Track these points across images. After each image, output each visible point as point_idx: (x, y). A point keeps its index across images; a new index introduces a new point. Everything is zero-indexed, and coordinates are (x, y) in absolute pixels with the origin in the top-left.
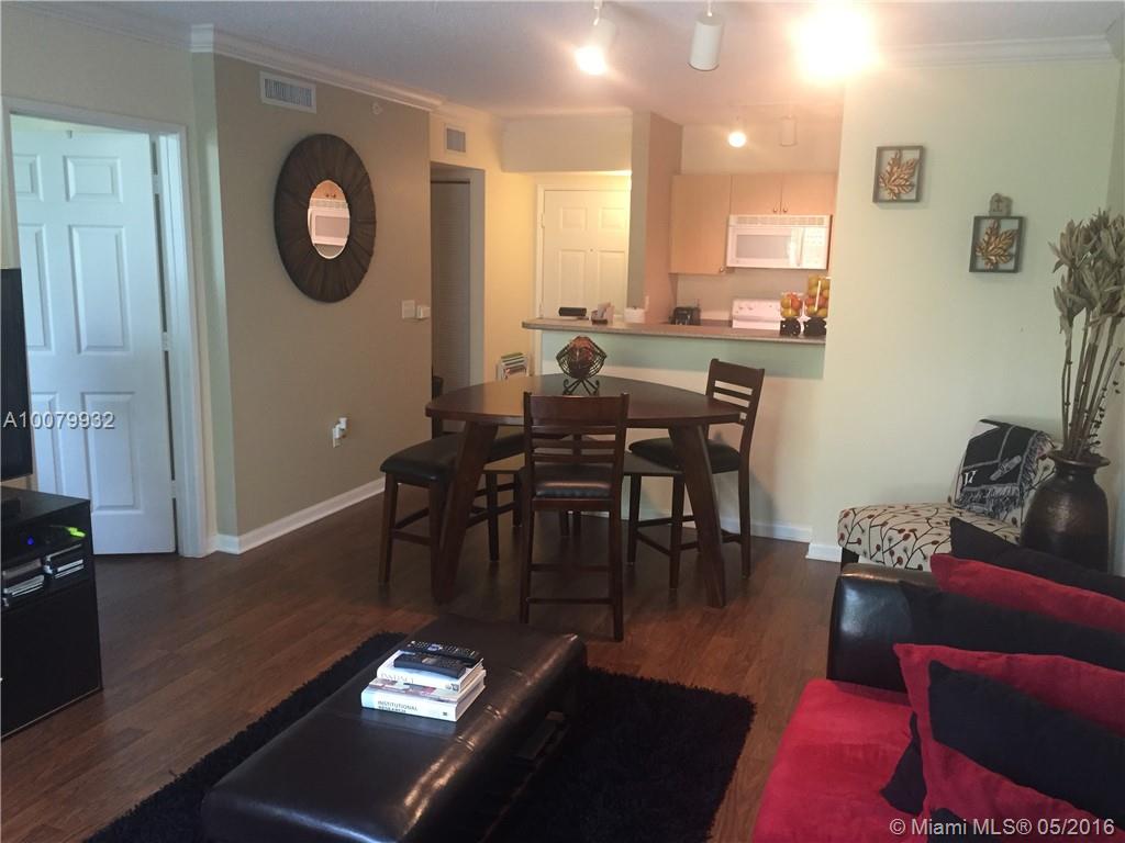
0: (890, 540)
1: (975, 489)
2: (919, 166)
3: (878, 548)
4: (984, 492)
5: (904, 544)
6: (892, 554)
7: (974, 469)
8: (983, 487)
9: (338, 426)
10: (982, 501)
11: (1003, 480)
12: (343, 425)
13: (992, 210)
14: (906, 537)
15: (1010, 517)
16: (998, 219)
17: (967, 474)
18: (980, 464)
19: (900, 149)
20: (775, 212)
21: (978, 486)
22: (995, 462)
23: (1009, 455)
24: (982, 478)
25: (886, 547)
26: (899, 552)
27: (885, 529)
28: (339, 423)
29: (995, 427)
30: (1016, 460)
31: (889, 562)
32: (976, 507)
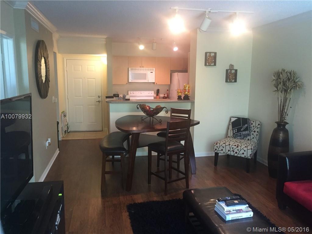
0: (233, 148)
1: (237, 133)
2: (215, 57)
3: (229, 151)
4: (241, 134)
5: (237, 148)
6: (233, 151)
7: (236, 129)
8: (240, 132)
9: (47, 142)
10: (241, 136)
11: (245, 130)
12: (49, 140)
13: (230, 68)
14: (238, 147)
15: (247, 138)
16: (231, 70)
17: (234, 130)
18: (237, 127)
19: (210, 53)
20: (140, 67)
21: (238, 132)
22: (241, 126)
23: (244, 124)
24: (239, 130)
25: (232, 149)
26: (236, 151)
27: (230, 146)
28: (48, 140)
29: (237, 118)
30: (246, 125)
31: (232, 154)
32: (239, 138)
